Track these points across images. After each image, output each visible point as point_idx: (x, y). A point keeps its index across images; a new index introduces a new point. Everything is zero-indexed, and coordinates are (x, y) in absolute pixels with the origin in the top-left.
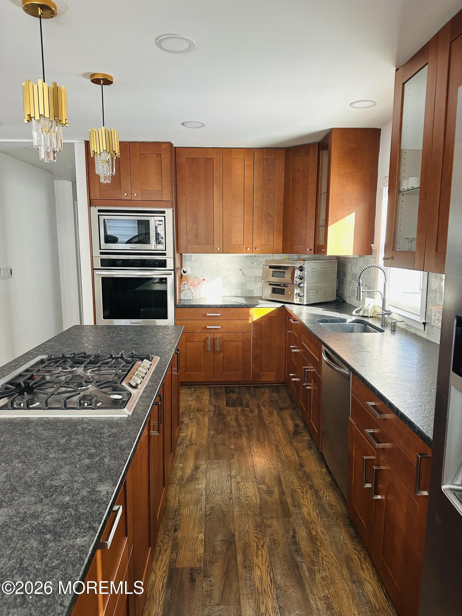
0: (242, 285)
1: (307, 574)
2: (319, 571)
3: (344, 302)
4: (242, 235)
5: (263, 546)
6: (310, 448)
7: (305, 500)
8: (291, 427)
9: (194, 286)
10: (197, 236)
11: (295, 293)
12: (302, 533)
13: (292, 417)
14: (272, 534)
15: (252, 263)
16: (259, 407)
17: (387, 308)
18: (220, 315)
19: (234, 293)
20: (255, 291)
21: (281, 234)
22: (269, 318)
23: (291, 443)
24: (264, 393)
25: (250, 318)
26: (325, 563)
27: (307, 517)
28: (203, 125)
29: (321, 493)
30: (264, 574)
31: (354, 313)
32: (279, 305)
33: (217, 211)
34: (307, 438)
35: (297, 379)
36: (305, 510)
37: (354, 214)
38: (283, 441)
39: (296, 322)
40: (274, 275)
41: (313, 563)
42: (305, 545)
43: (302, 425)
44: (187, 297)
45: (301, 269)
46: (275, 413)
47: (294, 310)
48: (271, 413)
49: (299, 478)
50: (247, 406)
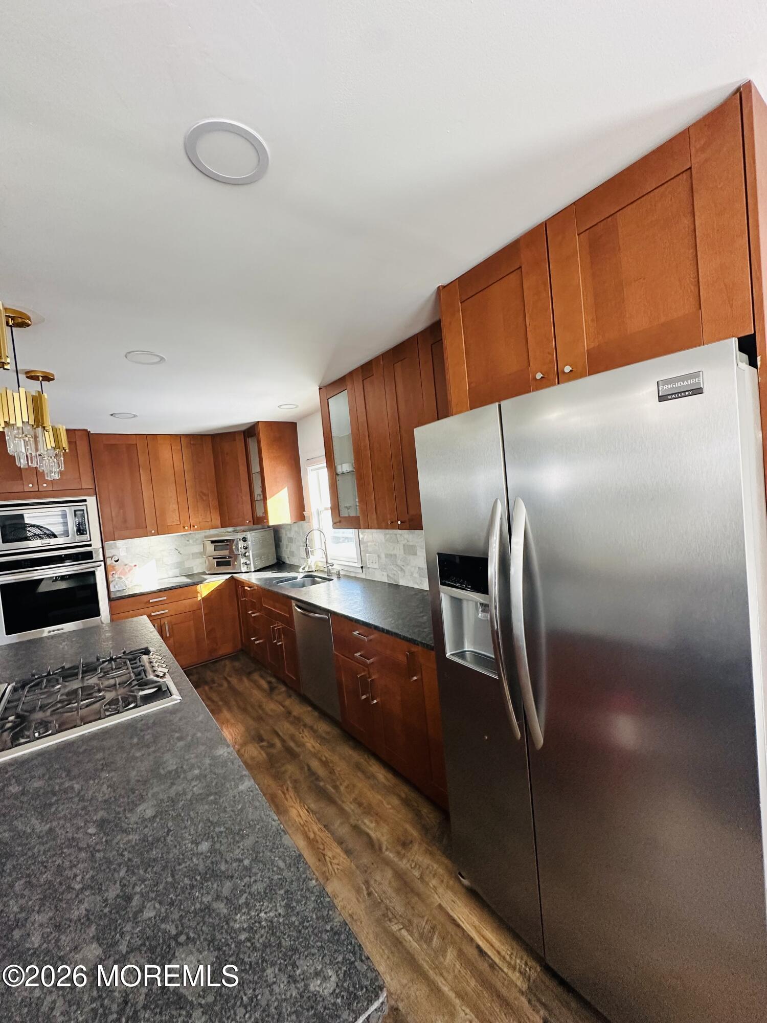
0: (180, 565)
1: (333, 790)
2: (341, 784)
3: (284, 563)
4: (178, 516)
5: (287, 790)
6: (290, 696)
7: (305, 738)
8: (265, 685)
9: (125, 574)
10: (125, 521)
11: (242, 562)
12: (315, 764)
13: (262, 676)
14: (290, 777)
15: (188, 541)
16: (226, 679)
17: (330, 561)
18: (165, 598)
19: (171, 573)
20: (195, 568)
21: (218, 510)
22: (218, 592)
23: (272, 699)
24: (225, 666)
25: (199, 595)
26: (342, 776)
27: (312, 750)
28: (135, 416)
29: (315, 727)
30: (299, 809)
31: (301, 570)
32: (228, 576)
33: (147, 493)
34: (283, 689)
35: (261, 641)
36: (309, 745)
37: (286, 489)
38: (264, 700)
39: (252, 588)
40: (216, 549)
41: (333, 781)
42: (321, 772)
43: (273, 680)
44: (119, 587)
45: (245, 540)
46: (245, 679)
47: (243, 577)
48: (241, 680)
49: (292, 723)
50: (213, 681)
